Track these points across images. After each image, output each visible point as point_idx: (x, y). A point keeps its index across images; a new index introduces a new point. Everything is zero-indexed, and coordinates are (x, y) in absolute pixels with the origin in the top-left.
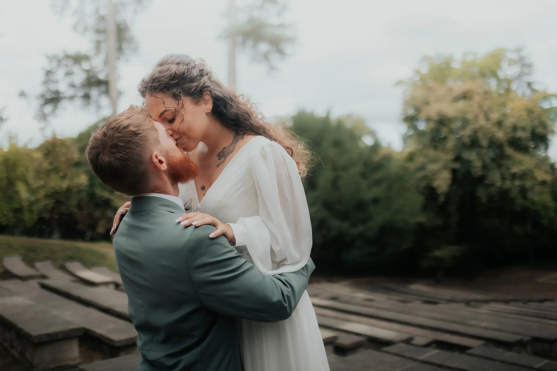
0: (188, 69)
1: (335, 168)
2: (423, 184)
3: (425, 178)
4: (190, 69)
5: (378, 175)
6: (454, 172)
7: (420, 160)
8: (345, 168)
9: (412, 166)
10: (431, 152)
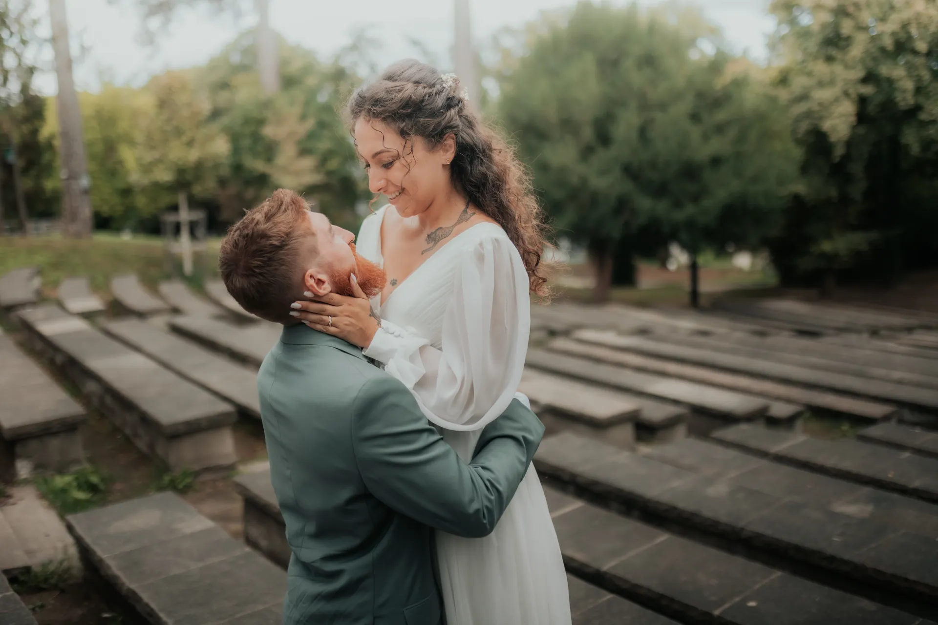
0: (430, 95)
1: (644, 105)
2: (804, 126)
3: (808, 114)
4: (434, 94)
5: (721, 116)
6: (862, 101)
7: (799, 83)
8: (663, 106)
9: (783, 95)
10: (820, 68)
